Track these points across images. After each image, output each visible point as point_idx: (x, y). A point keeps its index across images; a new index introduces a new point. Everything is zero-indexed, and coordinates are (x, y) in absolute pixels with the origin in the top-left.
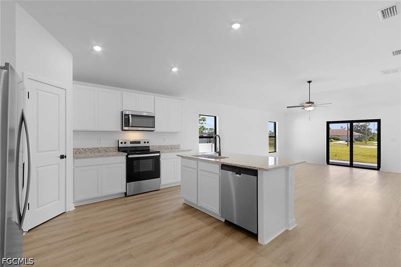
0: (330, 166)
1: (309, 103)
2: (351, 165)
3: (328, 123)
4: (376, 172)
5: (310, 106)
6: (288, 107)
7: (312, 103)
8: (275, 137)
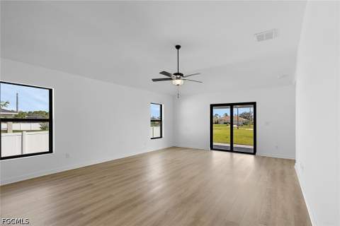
0: (214, 151)
1: (176, 74)
2: (232, 150)
3: (212, 106)
4: (252, 157)
5: (179, 78)
6: (154, 80)
7: (182, 75)
8: (161, 121)
